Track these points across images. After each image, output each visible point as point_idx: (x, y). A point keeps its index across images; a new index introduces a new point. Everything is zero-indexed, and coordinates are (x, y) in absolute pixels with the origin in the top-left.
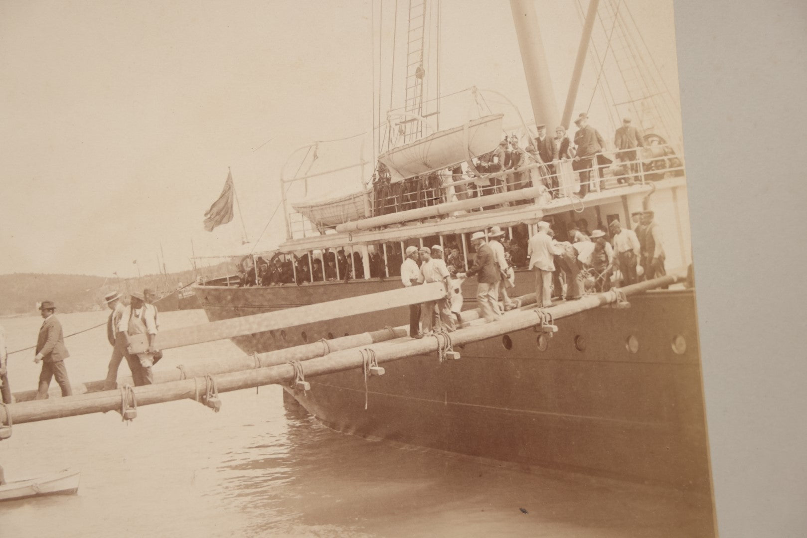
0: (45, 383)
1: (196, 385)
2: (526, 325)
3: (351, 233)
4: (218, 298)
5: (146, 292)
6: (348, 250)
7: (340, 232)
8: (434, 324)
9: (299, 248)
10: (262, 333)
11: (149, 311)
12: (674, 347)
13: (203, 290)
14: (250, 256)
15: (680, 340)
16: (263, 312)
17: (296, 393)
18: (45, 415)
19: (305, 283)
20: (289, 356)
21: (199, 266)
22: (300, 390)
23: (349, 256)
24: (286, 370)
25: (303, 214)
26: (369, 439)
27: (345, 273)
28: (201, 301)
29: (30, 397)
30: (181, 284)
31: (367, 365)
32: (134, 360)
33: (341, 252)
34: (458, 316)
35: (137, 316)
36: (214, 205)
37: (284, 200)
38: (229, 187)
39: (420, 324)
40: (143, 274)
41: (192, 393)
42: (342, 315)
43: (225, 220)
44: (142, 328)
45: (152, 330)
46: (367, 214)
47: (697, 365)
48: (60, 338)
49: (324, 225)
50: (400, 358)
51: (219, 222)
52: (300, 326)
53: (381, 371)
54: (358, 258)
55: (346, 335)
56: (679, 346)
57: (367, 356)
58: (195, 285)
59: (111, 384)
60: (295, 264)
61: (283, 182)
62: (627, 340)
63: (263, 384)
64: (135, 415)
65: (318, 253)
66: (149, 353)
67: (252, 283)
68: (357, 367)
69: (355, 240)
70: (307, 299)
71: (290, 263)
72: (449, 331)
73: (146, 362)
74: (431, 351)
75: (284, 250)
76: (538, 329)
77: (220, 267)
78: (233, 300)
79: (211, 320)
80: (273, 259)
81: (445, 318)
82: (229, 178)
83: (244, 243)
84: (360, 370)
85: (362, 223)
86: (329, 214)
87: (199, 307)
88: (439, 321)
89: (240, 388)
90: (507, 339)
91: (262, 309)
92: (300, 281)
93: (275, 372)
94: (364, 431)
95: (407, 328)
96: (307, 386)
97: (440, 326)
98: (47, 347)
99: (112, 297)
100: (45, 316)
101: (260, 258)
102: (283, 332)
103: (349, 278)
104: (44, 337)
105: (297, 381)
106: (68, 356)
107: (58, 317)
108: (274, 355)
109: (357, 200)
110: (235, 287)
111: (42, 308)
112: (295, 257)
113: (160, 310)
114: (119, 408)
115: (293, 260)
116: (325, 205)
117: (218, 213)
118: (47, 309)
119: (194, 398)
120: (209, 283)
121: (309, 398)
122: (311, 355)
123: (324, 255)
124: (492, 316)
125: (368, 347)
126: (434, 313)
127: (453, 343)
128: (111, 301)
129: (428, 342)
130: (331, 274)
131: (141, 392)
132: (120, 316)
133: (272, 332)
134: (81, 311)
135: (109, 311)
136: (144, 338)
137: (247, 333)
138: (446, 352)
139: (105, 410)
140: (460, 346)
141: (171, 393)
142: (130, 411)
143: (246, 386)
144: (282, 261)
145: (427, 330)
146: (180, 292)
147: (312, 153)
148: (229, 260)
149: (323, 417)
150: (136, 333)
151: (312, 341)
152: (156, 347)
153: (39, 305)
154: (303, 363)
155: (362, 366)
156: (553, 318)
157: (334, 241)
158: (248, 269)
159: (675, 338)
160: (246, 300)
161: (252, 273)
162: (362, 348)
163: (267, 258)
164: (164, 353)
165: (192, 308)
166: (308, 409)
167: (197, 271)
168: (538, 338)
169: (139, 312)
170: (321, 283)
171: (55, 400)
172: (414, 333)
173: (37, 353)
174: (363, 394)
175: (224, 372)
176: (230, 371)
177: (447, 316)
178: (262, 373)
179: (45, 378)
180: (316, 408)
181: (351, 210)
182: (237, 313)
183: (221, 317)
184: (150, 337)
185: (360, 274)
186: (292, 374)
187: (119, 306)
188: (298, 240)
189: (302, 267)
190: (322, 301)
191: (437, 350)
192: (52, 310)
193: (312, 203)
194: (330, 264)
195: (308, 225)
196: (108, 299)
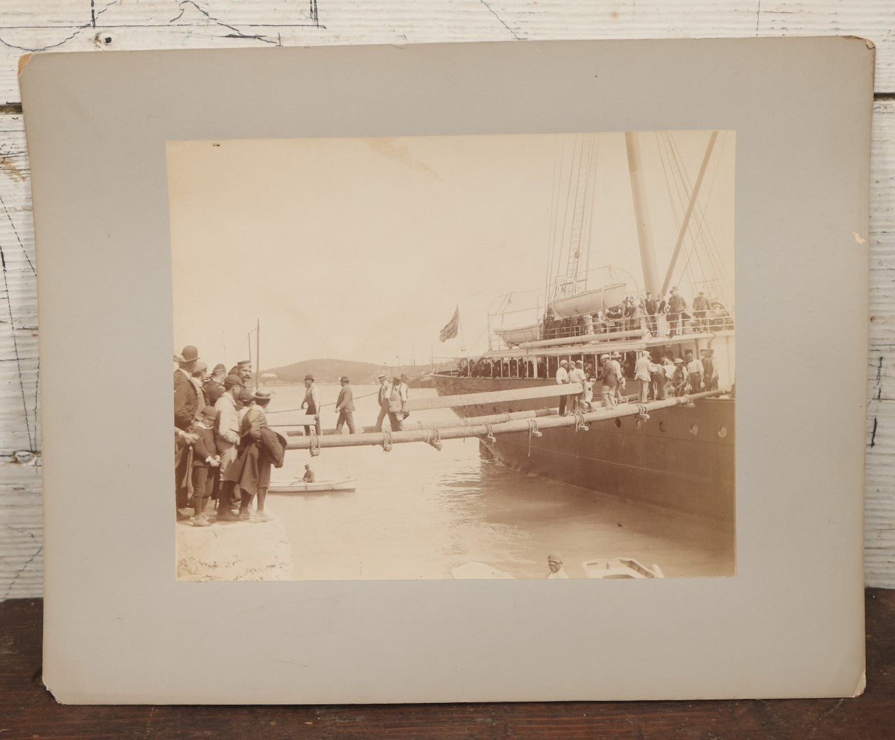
0: (340, 425)
1: (429, 434)
2: (631, 413)
3: (527, 349)
4: (445, 382)
5: (402, 376)
6: (525, 359)
7: (521, 348)
8: (574, 408)
9: (495, 356)
10: (469, 406)
11: (403, 387)
12: (719, 433)
13: (436, 377)
14: (466, 359)
15: (724, 429)
16: (471, 393)
17: (487, 444)
18: (339, 444)
19: (498, 378)
20: (485, 421)
21: (435, 362)
22: (490, 442)
23: (526, 363)
24: (482, 429)
25: (500, 335)
26: (529, 475)
27: (522, 373)
28: (434, 383)
29: (332, 432)
30: (423, 373)
31: (532, 430)
32: (393, 416)
33: (521, 360)
34: (589, 404)
35: (396, 390)
36: (446, 326)
37: (489, 326)
38: (456, 317)
39: (566, 408)
40: (401, 365)
41: (426, 438)
42: (518, 398)
43: (453, 335)
44: (399, 397)
45: (404, 398)
46: (538, 338)
47: (733, 445)
48: (351, 399)
49: (512, 343)
50: (551, 428)
51: (449, 337)
52: (492, 403)
53: (540, 434)
54: (531, 364)
55: (520, 411)
56: (723, 433)
57: (532, 425)
58: (432, 374)
59: (378, 429)
60: (492, 366)
61: (489, 315)
62: (692, 427)
63: (467, 436)
64: (391, 448)
65: (506, 360)
66: (401, 412)
67: (466, 375)
68: (526, 431)
69: (530, 353)
70: (498, 388)
71: (489, 364)
72: (583, 413)
73: (400, 417)
74: (571, 425)
75: (487, 356)
76: (637, 416)
77: (447, 364)
78: (453, 384)
79: (440, 395)
80: (479, 361)
81: (581, 405)
82: (457, 311)
83: (462, 350)
84: (527, 433)
85: (535, 343)
86: (516, 336)
87: (433, 387)
88: (577, 407)
89: (454, 437)
90: (618, 421)
91: (470, 391)
92: (494, 376)
93: (476, 430)
94: (527, 470)
95: (557, 409)
96: (494, 440)
97: (578, 410)
98: (343, 404)
99: (382, 377)
100: (343, 385)
101: (471, 360)
102: (482, 406)
103: (524, 376)
104: (342, 398)
105: (489, 436)
106: (355, 410)
107: (350, 387)
108: (476, 420)
109: (532, 329)
110: (455, 377)
111: (342, 381)
112: (493, 361)
113: (410, 387)
114: (382, 443)
115: (491, 363)
116: (514, 331)
117: (449, 331)
118: (344, 381)
119: (426, 441)
120: (440, 373)
121: (495, 447)
122: (498, 421)
123: (510, 361)
124: (610, 406)
125: (532, 419)
126: (575, 401)
127: (585, 421)
128: (382, 380)
129: (569, 419)
130: (513, 373)
131: (395, 435)
132: (386, 389)
133: (475, 405)
134: (364, 384)
135: (380, 386)
136: (400, 403)
137: (460, 405)
138: (580, 426)
139: (374, 444)
140: (589, 423)
141: (414, 437)
142: (388, 446)
143: (458, 437)
144: (485, 362)
145: (569, 412)
146: (422, 377)
147: (507, 299)
148: (453, 360)
149: (502, 459)
150: (395, 400)
151: (499, 413)
152: (406, 409)
153: (340, 379)
154: (494, 426)
155: (528, 431)
156: (647, 410)
157: (517, 353)
158: (464, 367)
159: (721, 428)
160: (462, 385)
161: (466, 369)
162: (529, 420)
163: (476, 360)
164: (410, 412)
165: (429, 387)
166: (494, 453)
167: (434, 365)
168: (637, 421)
169: (397, 387)
170: (507, 378)
171: (345, 436)
172: (562, 413)
173: (337, 407)
174: (528, 448)
175: (445, 428)
176: (449, 427)
177: (582, 404)
178: (468, 430)
179: (341, 422)
180: (499, 453)
181: (529, 335)
182: (455, 392)
183: (446, 394)
184: (403, 403)
185: (531, 374)
186: (486, 431)
187: (386, 383)
188: (496, 351)
189: (496, 367)
190: (507, 389)
191: (575, 424)
192: (347, 382)
193: (505, 329)
194: (514, 367)
195: (502, 342)
196: (380, 378)
